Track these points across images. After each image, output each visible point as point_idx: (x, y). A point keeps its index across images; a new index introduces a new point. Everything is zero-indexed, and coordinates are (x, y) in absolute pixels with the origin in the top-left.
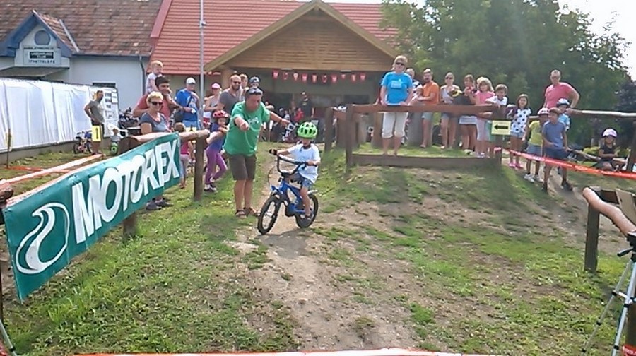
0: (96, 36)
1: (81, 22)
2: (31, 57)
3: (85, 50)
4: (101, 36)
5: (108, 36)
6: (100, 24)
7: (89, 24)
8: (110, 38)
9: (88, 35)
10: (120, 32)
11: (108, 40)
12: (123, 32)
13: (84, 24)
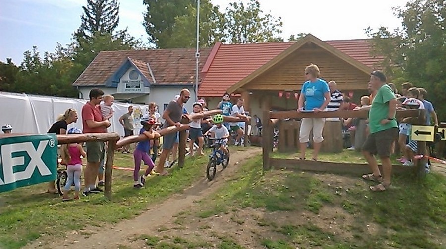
0: (167, 73)
1: (160, 64)
2: (127, 87)
3: (159, 82)
4: (171, 72)
5: (176, 72)
6: (172, 65)
7: (164, 65)
8: (177, 73)
9: (163, 72)
10: (183, 70)
11: (175, 75)
12: (185, 69)
13: (161, 65)
